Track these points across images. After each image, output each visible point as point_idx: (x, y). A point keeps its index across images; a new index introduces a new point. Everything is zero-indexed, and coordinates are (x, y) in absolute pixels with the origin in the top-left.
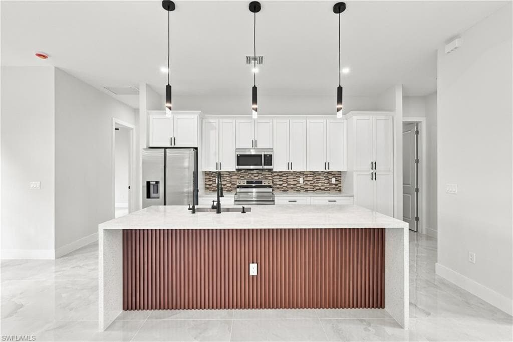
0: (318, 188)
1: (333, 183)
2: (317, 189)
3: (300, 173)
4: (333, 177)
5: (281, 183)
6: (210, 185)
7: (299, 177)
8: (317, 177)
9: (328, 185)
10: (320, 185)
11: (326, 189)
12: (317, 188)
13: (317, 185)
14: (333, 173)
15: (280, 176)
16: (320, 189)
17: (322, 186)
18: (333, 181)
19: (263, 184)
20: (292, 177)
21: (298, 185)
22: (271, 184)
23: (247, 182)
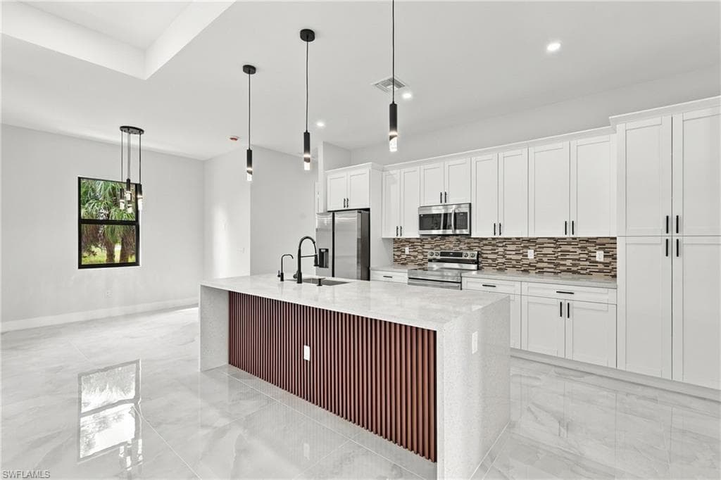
0: (565, 268)
1: (597, 259)
2: (562, 271)
3: (529, 240)
4: (600, 249)
5: (495, 256)
6: (399, 256)
7: (527, 247)
8: (564, 248)
9: (588, 263)
10: (568, 263)
11: (582, 272)
12: (562, 268)
13: (562, 262)
14: (598, 241)
15: (493, 245)
16: (569, 271)
17: (574, 265)
18: (600, 256)
19: (463, 258)
20: (513, 247)
21: (525, 262)
22: (475, 258)
23: (442, 254)
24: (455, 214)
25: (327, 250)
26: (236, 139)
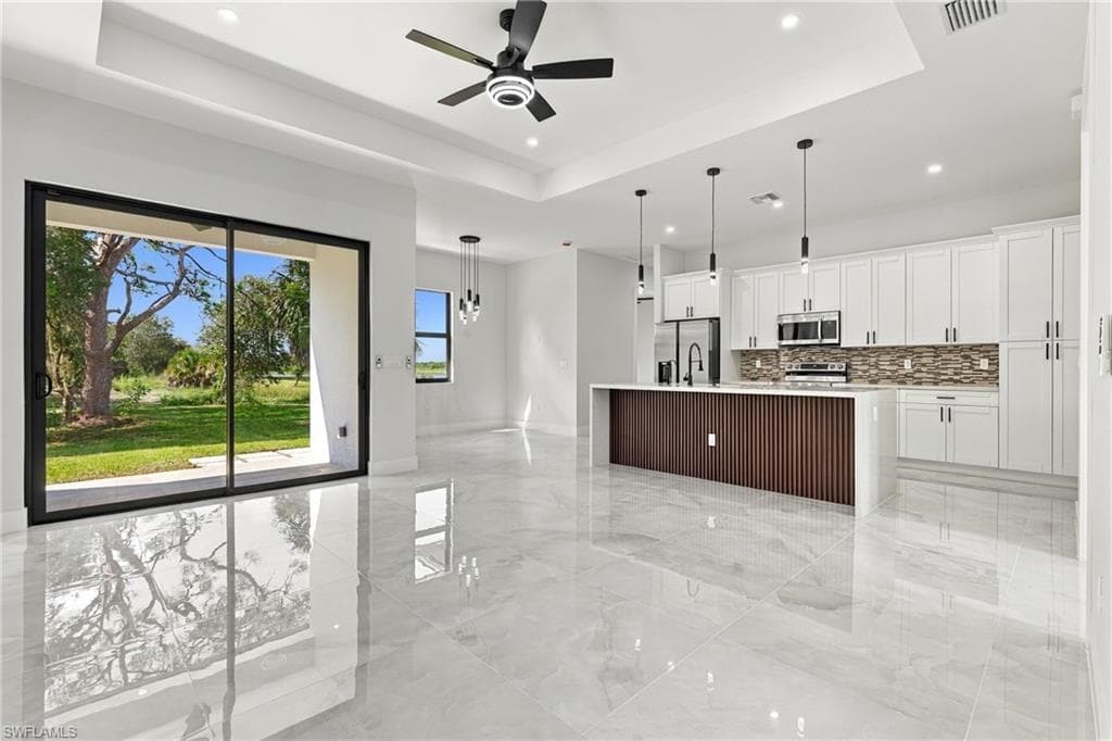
0: (946, 377)
1: (981, 367)
2: (943, 380)
3: (906, 349)
4: (984, 357)
5: (866, 367)
6: (747, 370)
7: (904, 357)
8: (944, 356)
9: (971, 371)
10: (950, 372)
11: (965, 381)
12: (942, 377)
13: (942, 372)
14: (982, 349)
15: (864, 356)
16: (951, 380)
17: (956, 374)
18: (984, 364)
19: (829, 369)
20: (888, 357)
21: (901, 372)
22: (843, 370)
23: (803, 366)
24: (822, 322)
25: (669, 364)
26: (568, 245)
